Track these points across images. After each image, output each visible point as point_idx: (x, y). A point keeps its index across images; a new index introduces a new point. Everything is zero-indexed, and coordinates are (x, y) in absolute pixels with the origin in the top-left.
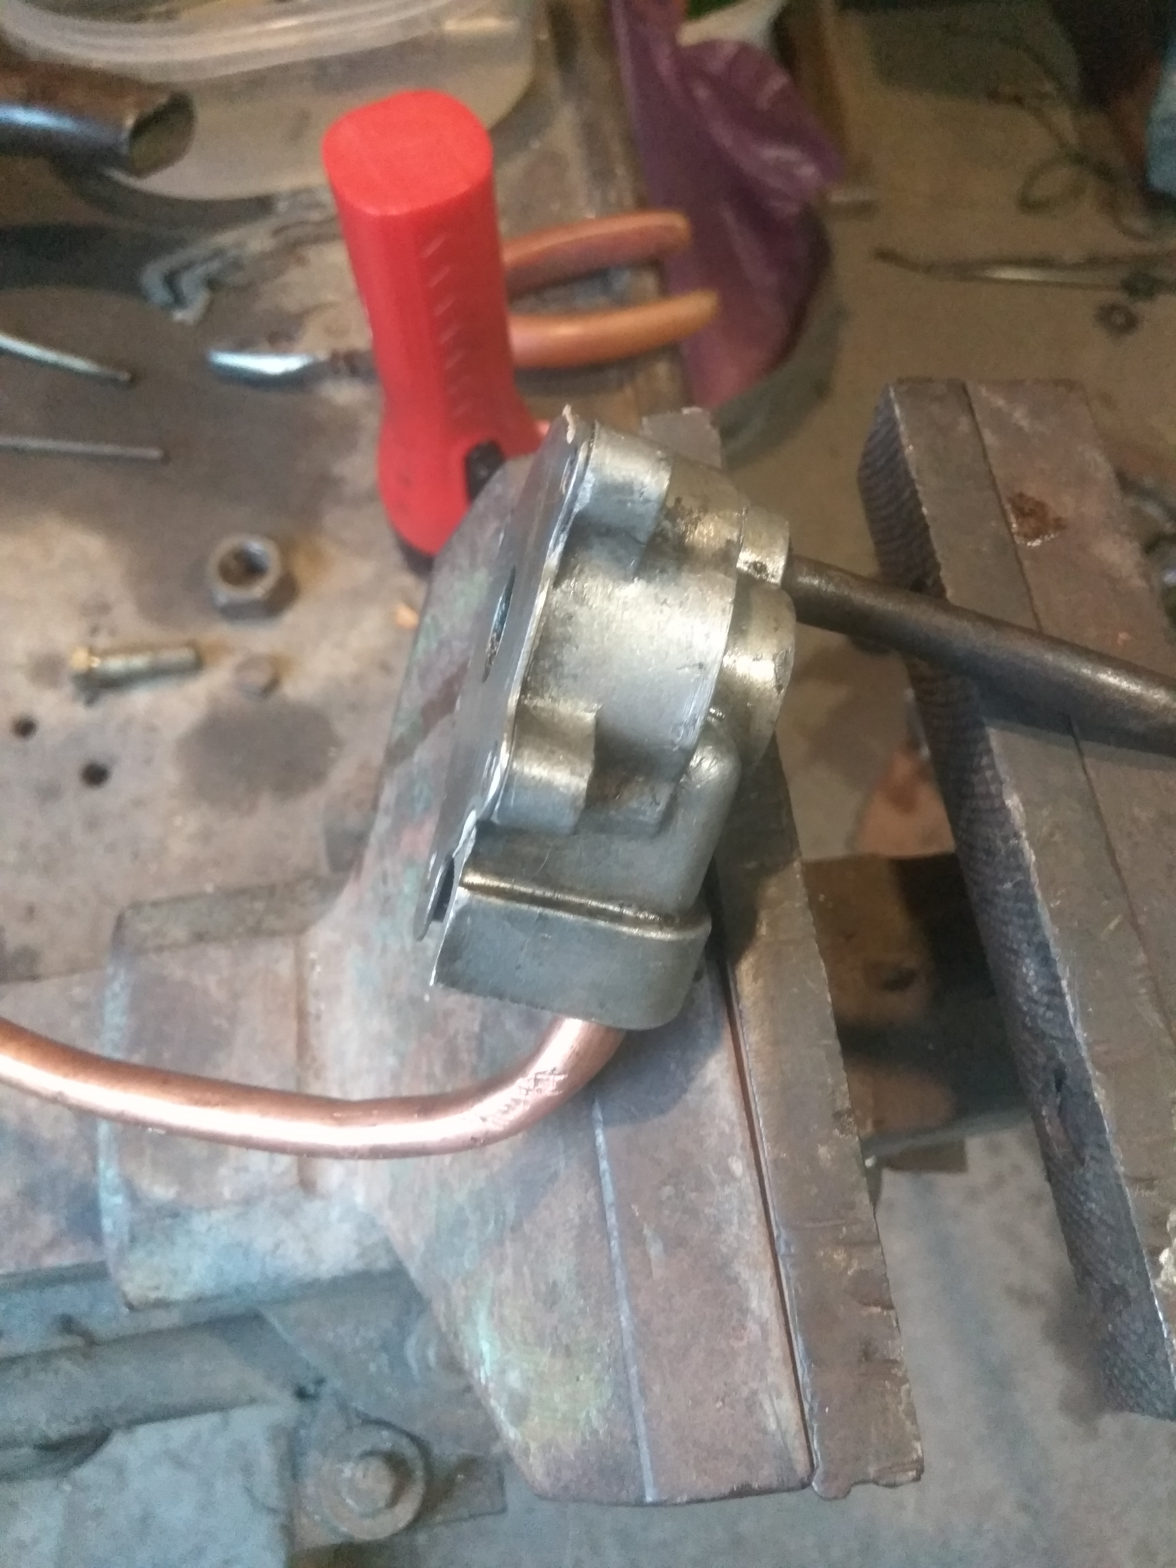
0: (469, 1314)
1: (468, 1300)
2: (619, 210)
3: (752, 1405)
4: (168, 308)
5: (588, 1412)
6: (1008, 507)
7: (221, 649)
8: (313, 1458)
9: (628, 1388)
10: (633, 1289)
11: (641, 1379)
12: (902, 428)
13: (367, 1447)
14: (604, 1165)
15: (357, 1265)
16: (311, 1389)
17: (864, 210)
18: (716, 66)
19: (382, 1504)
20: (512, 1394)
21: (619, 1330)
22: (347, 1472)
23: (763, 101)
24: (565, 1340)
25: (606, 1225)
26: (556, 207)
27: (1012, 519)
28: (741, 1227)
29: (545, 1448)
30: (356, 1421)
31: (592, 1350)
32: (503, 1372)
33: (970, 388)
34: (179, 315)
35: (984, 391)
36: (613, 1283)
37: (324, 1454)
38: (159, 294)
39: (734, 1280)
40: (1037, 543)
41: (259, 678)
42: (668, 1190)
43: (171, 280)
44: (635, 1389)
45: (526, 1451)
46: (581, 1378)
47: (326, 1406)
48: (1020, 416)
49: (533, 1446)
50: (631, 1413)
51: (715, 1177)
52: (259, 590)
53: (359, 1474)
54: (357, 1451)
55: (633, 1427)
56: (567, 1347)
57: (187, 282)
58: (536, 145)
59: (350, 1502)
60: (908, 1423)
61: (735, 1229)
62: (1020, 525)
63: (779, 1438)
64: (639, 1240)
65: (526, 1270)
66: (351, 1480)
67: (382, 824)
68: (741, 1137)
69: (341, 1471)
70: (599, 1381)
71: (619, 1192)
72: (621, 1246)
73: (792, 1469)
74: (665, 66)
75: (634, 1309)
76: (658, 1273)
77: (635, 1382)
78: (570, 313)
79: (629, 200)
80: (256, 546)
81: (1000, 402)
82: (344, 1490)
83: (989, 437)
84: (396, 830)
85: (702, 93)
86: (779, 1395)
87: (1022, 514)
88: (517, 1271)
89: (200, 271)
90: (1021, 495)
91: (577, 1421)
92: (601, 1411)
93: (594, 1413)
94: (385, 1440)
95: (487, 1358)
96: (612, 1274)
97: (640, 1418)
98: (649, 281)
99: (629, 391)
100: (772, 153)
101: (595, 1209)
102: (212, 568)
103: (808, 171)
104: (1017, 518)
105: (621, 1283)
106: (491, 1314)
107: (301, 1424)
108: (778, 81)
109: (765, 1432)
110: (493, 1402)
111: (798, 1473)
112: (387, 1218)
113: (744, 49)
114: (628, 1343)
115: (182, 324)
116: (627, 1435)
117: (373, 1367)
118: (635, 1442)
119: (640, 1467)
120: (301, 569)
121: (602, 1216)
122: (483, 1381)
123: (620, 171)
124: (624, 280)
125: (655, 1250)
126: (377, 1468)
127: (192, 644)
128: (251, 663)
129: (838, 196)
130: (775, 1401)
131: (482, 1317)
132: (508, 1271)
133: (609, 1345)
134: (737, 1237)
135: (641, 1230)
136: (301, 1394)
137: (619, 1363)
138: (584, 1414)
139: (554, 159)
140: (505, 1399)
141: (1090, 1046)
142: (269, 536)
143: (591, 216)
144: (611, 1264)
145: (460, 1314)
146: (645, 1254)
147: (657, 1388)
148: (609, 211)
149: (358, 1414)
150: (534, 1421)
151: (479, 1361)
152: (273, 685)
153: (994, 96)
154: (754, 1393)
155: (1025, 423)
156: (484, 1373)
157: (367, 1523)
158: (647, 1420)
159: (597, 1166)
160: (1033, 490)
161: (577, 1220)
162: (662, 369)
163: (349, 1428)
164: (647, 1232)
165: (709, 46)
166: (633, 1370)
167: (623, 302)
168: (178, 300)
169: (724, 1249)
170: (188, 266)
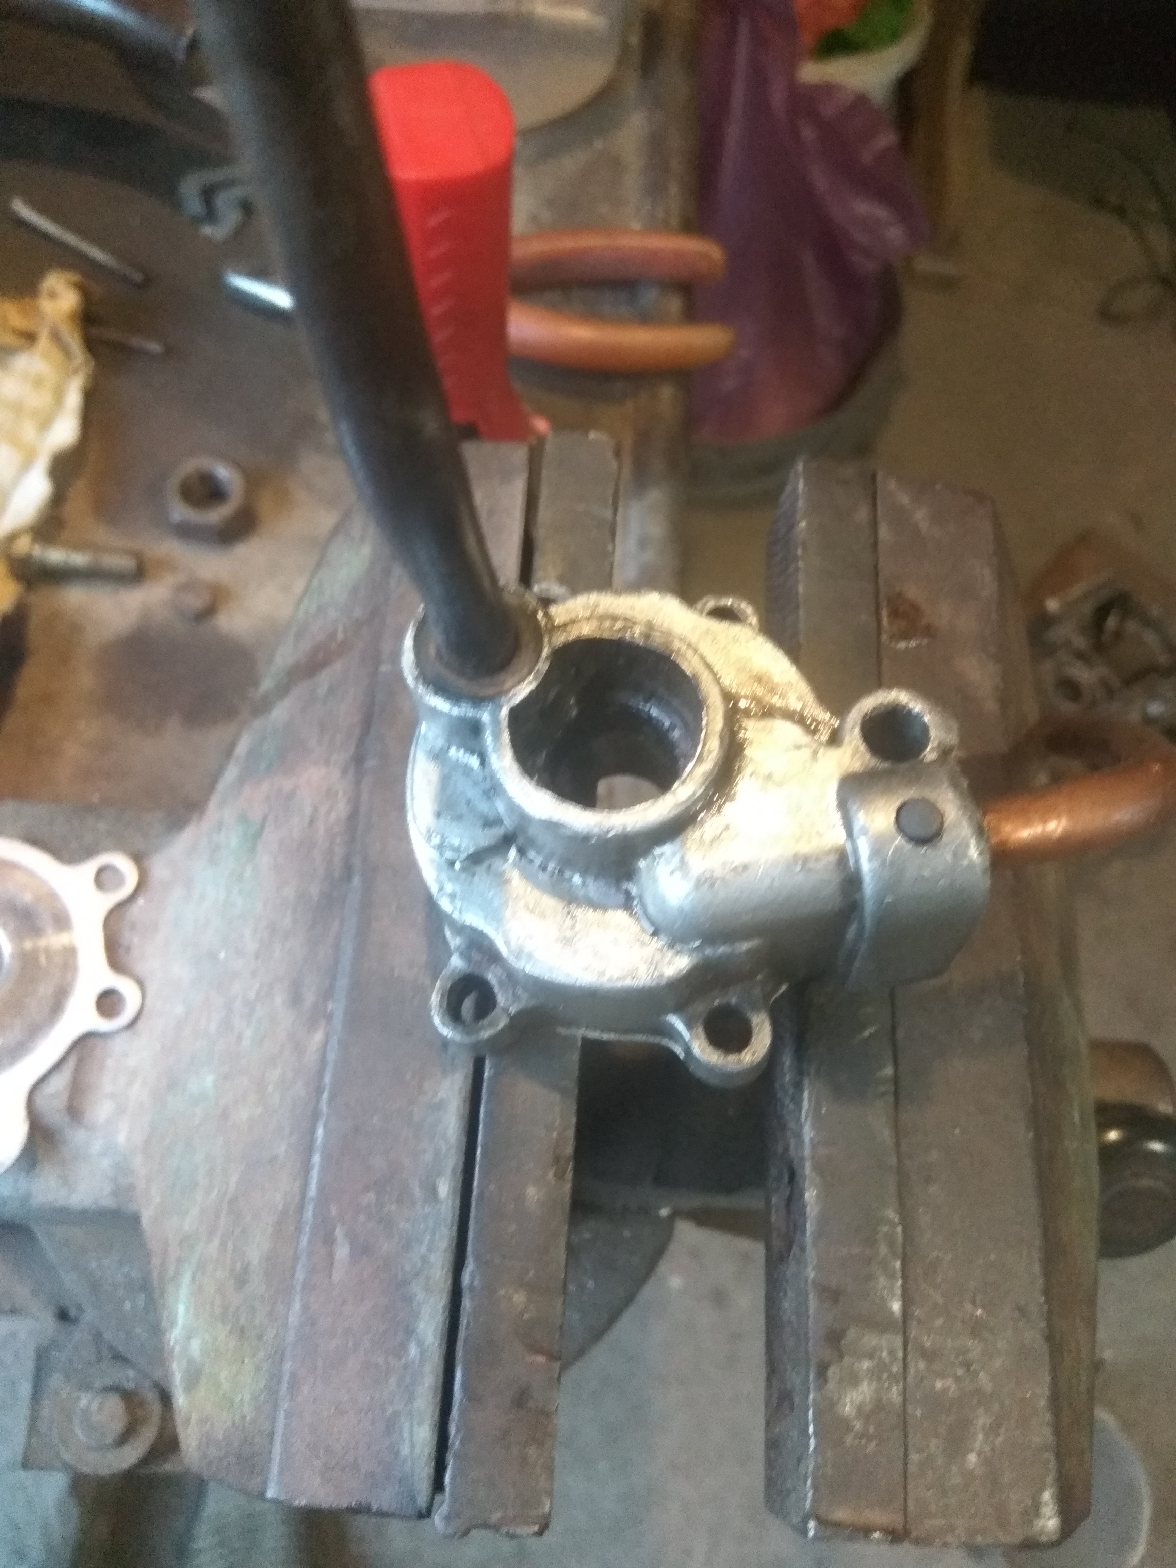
0: (177, 1273)
1: (180, 1261)
2: (664, 228)
3: (391, 1425)
4: (197, 221)
5: (243, 1396)
6: (884, 603)
7: (166, 565)
8: (56, 1380)
9: (279, 1382)
10: (308, 1287)
11: (293, 1376)
12: (801, 503)
13: (108, 1382)
14: (316, 1159)
15: (109, 1202)
16: (73, 1313)
17: (946, 284)
18: (829, 110)
19: (109, 1440)
20: (191, 1362)
21: (285, 1324)
22: (84, 1402)
23: (867, 157)
24: (242, 1322)
25: (302, 1218)
26: (604, 209)
27: (884, 613)
28: (430, 1250)
29: (204, 1420)
30: (106, 1354)
31: (260, 1337)
32: (189, 1338)
33: (879, 478)
34: (207, 230)
35: (892, 485)
36: (293, 1275)
37: (67, 1378)
38: (194, 205)
39: (409, 1299)
40: (902, 645)
41: (196, 602)
42: (371, 1196)
43: (208, 194)
44: (285, 1385)
45: (188, 1420)
46: (246, 1361)
47: (80, 1334)
48: (921, 516)
49: (194, 1418)
50: (276, 1408)
51: (417, 1192)
52: (216, 515)
53: (95, 1406)
54: (98, 1384)
55: (273, 1420)
56: (242, 1330)
57: (224, 201)
58: (599, 144)
59: (79, 1433)
60: (543, 1478)
61: (423, 1249)
62: (891, 624)
63: (409, 1464)
64: (329, 1241)
65: (230, 1245)
66: (86, 1412)
67: (231, 773)
68: (453, 1160)
69: (78, 1399)
70: (258, 1368)
71: (321, 1188)
72: (310, 1243)
73: (413, 1499)
74: (778, 98)
75: (305, 1307)
76: (338, 1274)
77: (286, 1379)
78: (591, 315)
79: (675, 221)
80: (224, 473)
81: (904, 499)
82: (76, 1421)
83: (884, 532)
84: (241, 781)
85: (808, 133)
86: (420, 1423)
87: (895, 614)
88: (223, 1245)
89: (238, 192)
90: (899, 595)
91: (232, 1402)
92: (254, 1398)
93: (247, 1397)
94: (128, 1377)
95: (181, 1320)
96: (293, 1269)
97: (281, 1415)
98: (675, 304)
99: (629, 407)
100: (863, 207)
101: (297, 1199)
102: (173, 484)
103: (895, 234)
104: (889, 615)
105: (300, 1275)
106: (193, 1280)
107: (53, 1344)
108: (887, 139)
109: (397, 1454)
110: (175, 1366)
111: (418, 1502)
112: (137, 1162)
113: (861, 101)
114: (291, 1337)
115: (209, 240)
116: (266, 1426)
117: (128, 1305)
118: (271, 1435)
119: (269, 1461)
120: (265, 505)
121: (301, 1208)
122: (172, 1343)
123: (674, 189)
124: (650, 296)
125: (342, 1252)
126: (115, 1404)
127: (138, 555)
128: (190, 586)
129: (925, 264)
130: (415, 1428)
131: (186, 1279)
132: (216, 1242)
133: (275, 1337)
134: (424, 1259)
135: (334, 1229)
136: (63, 1316)
137: (278, 1356)
138: (240, 1396)
139: (615, 164)
140: (184, 1363)
141: (814, 1146)
142: (238, 465)
143: (636, 226)
144: (296, 1259)
145: (171, 1272)
146: (331, 1255)
147: (305, 1389)
148: (655, 226)
149: (111, 1348)
150: (201, 1392)
151: (173, 1323)
152: (208, 612)
153: (1099, 202)
154: (396, 1415)
155: (924, 526)
156: (174, 1335)
157: (93, 1457)
158: (289, 1415)
159: (309, 1158)
160: (913, 592)
161: (280, 1207)
162: (667, 392)
163: (99, 1359)
164: (339, 1233)
165: (827, 89)
166: (287, 1366)
167: (646, 319)
168: (211, 215)
169: (408, 1267)
170: (229, 184)
